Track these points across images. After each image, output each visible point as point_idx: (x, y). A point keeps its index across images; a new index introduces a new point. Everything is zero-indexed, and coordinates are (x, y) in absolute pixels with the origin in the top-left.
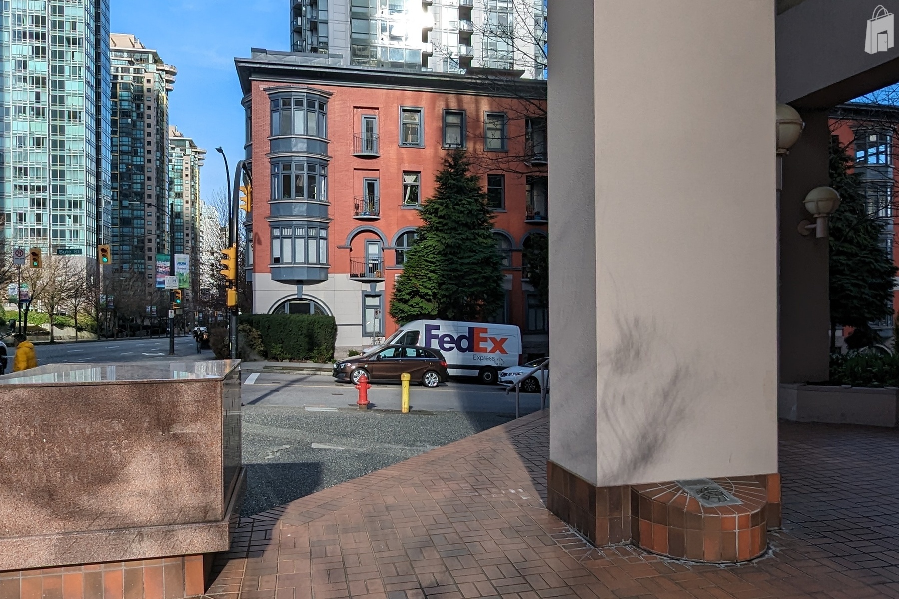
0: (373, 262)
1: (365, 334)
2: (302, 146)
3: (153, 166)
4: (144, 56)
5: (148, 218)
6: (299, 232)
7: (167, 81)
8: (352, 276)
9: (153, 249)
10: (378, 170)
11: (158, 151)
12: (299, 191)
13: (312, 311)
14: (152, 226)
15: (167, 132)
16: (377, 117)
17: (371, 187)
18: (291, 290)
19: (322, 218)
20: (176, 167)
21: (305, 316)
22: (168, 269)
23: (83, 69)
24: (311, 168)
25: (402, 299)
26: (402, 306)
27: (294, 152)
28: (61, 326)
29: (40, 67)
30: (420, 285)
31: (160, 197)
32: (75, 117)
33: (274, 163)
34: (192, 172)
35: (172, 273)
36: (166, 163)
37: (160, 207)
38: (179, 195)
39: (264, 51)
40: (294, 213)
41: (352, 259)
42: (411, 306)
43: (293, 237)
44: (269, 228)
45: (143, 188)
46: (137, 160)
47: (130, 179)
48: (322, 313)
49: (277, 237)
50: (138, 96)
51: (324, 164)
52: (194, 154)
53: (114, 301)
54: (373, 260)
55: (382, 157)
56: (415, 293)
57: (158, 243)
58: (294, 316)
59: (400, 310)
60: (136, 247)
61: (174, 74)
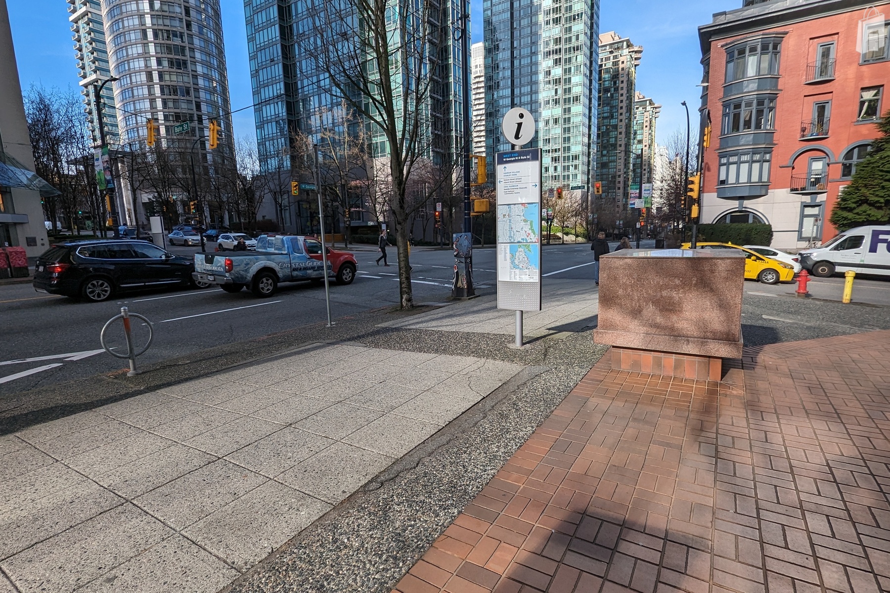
0: (816, 177)
1: (801, 238)
2: (753, 86)
3: (623, 124)
4: (620, 45)
5: (619, 161)
6: (745, 158)
7: (636, 59)
8: (792, 190)
9: (621, 182)
10: (832, 92)
11: (627, 112)
12: (748, 124)
13: (751, 220)
14: (621, 166)
15: (634, 97)
16: (836, 42)
17: (821, 109)
18: (734, 205)
19: (767, 144)
20: (639, 122)
21: (744, 225)
22: (637, 195)
23: (582, 66)
24: (760, 103)
25: (847, 207)
26: (845, 214)
27: (746, 93)
28: (567, 234)
29: (558, 72)
30: (870, 194)
31: (628, 145)
32: (577, 100)
33: (726, 105)
34: (651, 123)
35: (640, 197)
36: (632, 120)
37: (627, 152)
38: (640, 142)
39: (725, 13)
40: (741, 143)
41: (793, 176)
42: (858, 214)
43: (738, 163)
44: (718, 158)
45: (616, 141)
46: (613, 122)
47: (608, 135)
48: (760, 222)
49: (724, 164)
50: (615, 75)
51: (773, 98)
52: (652, 109)
53: (597, 218)
54: (816, 175)
55: (837, 79)
56: (864, 201)
57: (625, 177)
58: (734, 225)
59: (843, 217)
60: (611, 181)
61: (640, 52)
